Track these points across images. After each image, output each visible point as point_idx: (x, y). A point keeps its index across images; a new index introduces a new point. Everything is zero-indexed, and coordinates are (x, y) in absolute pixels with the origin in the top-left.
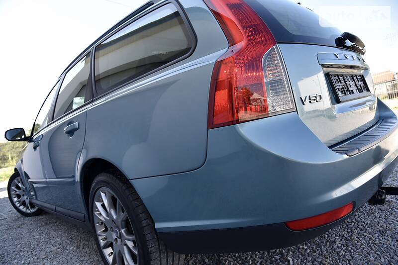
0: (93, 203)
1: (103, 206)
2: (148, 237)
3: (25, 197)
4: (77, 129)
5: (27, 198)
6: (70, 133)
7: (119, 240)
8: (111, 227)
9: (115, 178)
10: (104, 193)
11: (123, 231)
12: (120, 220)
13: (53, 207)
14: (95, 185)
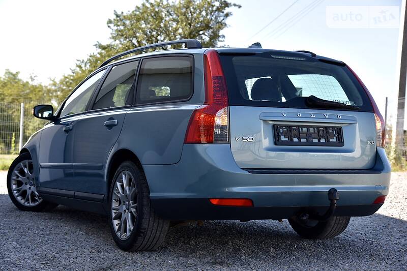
0: (115, 183)
1: (122, 186)
2: (145, 203)
3: (28, 186)
4: (116, 125)
5: (30, 188)
6: (110, 127)
7: (127, 211)
8: (124, 202)
9: (134, 165)
10: (125, 175)
11: (131, 202)
12: (130, 194)
13: (72, 193)
14: (120, 170)
